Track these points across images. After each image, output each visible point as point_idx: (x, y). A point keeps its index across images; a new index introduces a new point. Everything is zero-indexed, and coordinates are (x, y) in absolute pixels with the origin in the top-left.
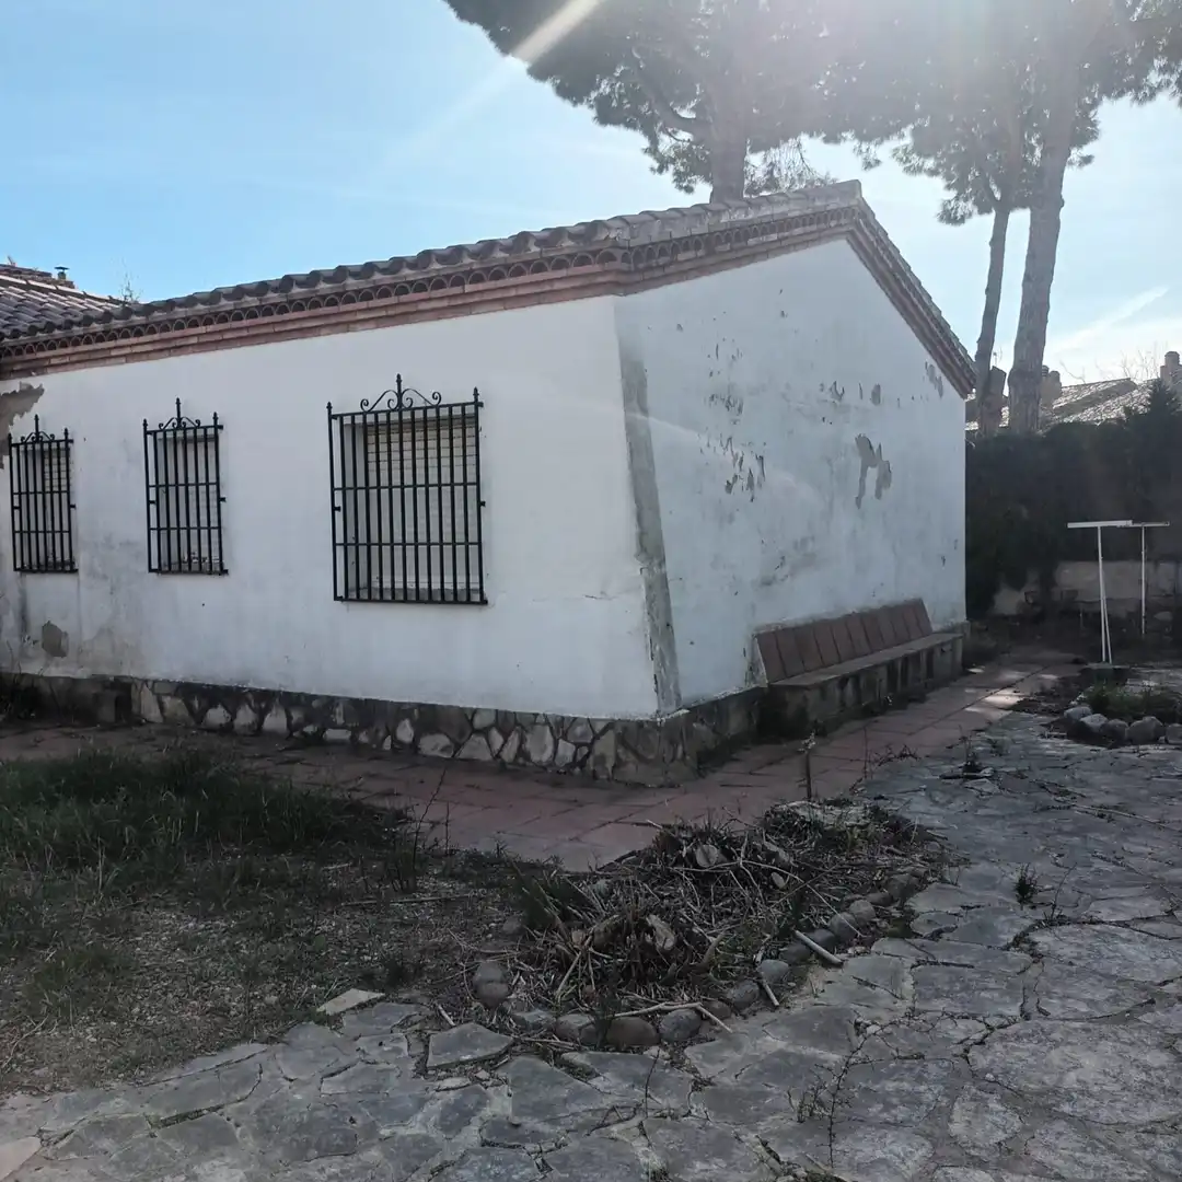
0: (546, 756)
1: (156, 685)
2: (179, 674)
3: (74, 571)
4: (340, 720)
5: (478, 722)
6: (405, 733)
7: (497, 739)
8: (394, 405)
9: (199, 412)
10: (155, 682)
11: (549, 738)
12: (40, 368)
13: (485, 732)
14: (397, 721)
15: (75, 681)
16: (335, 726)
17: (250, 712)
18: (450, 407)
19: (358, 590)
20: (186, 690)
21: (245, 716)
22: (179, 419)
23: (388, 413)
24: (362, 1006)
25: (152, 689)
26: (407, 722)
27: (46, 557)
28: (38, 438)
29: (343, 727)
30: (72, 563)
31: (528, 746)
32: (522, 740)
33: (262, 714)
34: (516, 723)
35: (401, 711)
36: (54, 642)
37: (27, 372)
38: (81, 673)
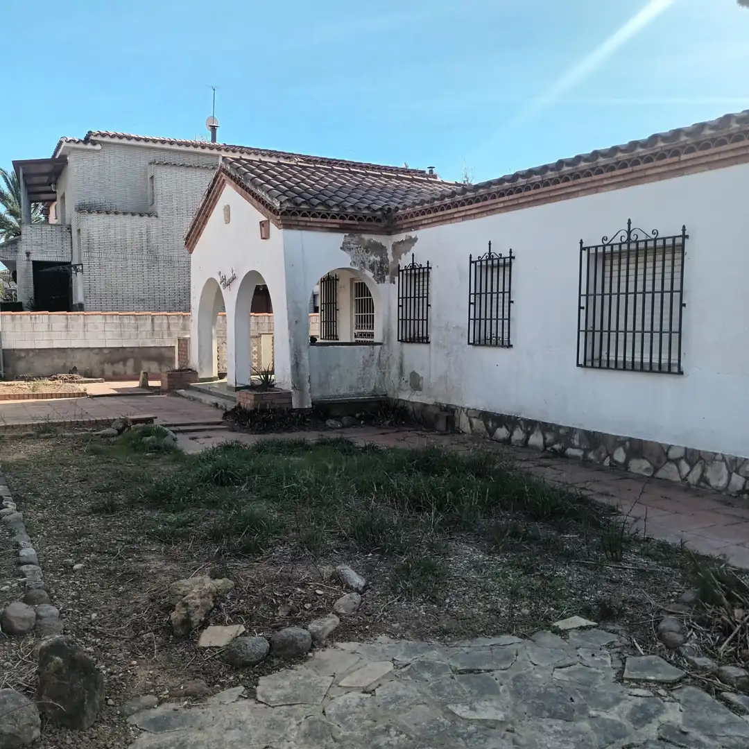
0: (722, 483)
1: (469, 411)
2: (482, 407)
3: (428, 343)
4: (576, 443)
5: (672, 454)
6: (620, 456)
7: (685, 468)
8: (624, 239)
9: (501, 250)
10: (468, 409)
11: (724, 471)
12: (416, 226)
13: (676, 461)
14: (615, 448)
15: (426, 405)
16: (573, 447)
17: (521, 432)
18: (664, 239)
19: (593, 361)
20: (485, 416)
21: (518, 435)
22: (490, 253)
23: (620, 245)
24: (582, 628)
25: (466, 413)
26: (621, 449)
27: (414, 334)
28: (413, 267)
29: (578, 448)
30: (427, 338)
31: (709, 474)
32: (704, 470)
33: (528, 434)
34: (701, 458)
35: (619, 442)
36: (415, 383)
37: (409, 229)
38: (430, 401)
